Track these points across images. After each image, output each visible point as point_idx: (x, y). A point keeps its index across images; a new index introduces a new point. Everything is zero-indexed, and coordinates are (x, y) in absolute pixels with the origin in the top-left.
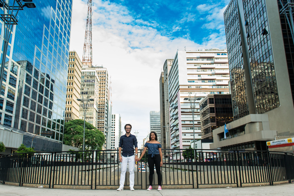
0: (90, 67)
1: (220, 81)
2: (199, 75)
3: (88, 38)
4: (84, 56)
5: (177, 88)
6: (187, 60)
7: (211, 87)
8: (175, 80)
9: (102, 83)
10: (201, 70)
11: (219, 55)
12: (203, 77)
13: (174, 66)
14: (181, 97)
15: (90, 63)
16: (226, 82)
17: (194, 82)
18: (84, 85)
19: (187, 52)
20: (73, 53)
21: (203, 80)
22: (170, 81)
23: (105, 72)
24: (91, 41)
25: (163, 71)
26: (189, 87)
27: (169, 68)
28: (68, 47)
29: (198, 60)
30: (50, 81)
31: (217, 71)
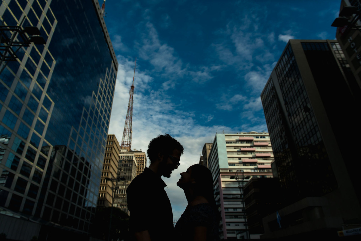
0: (129, 151)
1: (262, 164)
2: (240, 158)
3: (128, 124)
4: (123, 141)
5: (217, 172)
6: (227, 143)
7: (253, 171)
8: (215, 164)
9: (140, 168)
10: (241, 153)
11: (258, 138)
12: (243, 160)
13: (213, 149)
14: (222, 181)
15: (129, 148)
16: (269, 166)
17: (235, 165)
18: (121, 170)
19: (226, 136)
20: (112, 137)
21: (245, 164)
22: (210, 165)
23: (143, 156)
24: (131, 126)
25: (202, 155)
26: (230, 171)
27: (208, 152)
28: (107, 129)
29: (237, 143)
30: (84, 163)
31: (258, 155)
